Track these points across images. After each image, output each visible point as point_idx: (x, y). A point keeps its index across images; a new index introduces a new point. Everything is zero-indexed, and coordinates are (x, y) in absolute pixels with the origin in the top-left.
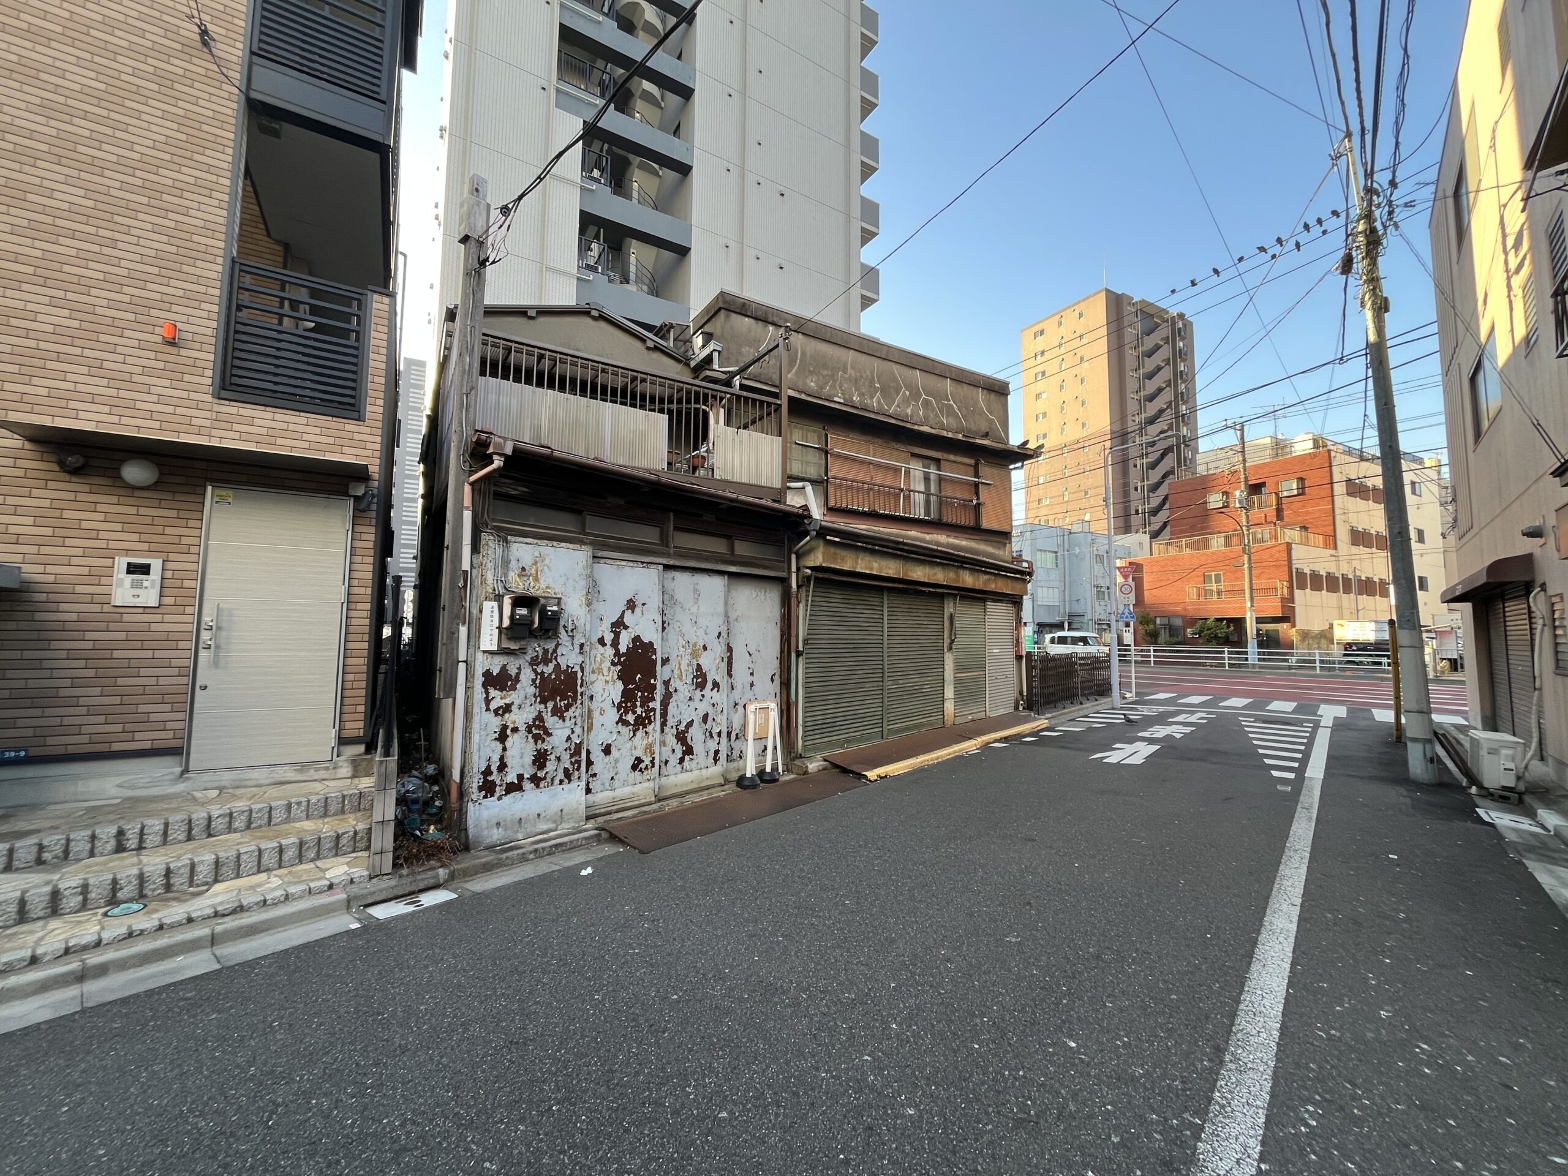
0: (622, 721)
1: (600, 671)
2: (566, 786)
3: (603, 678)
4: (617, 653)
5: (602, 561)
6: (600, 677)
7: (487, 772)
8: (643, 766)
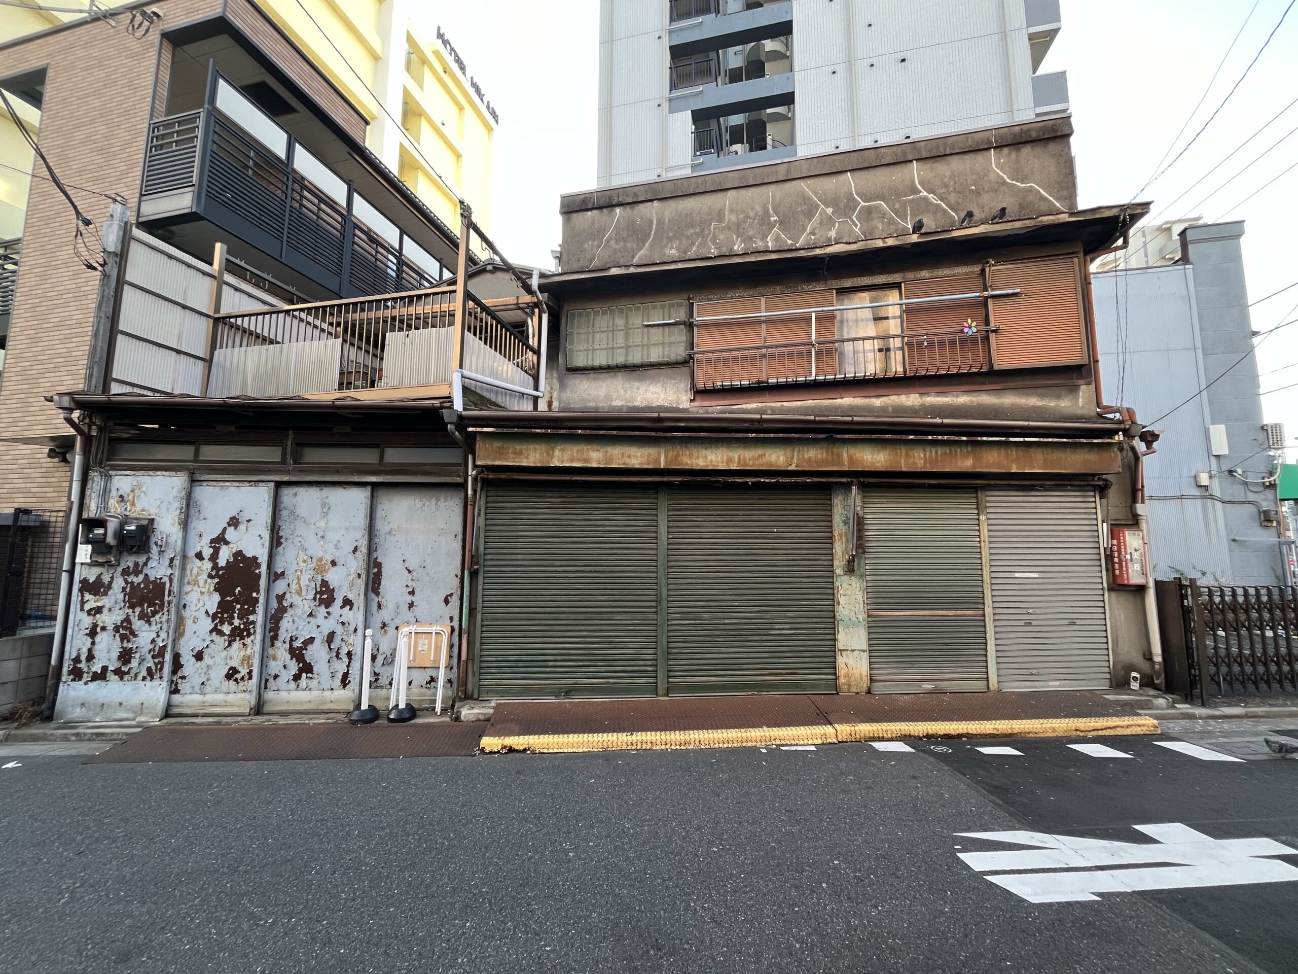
0: (216, 630)
1: (196, 583)
2: (148, 683)
3: (199, 590)
4: (215, 567)
5: (205, 484)
6: (196, 588)
7: (77, 660)
8: (238, 676)
